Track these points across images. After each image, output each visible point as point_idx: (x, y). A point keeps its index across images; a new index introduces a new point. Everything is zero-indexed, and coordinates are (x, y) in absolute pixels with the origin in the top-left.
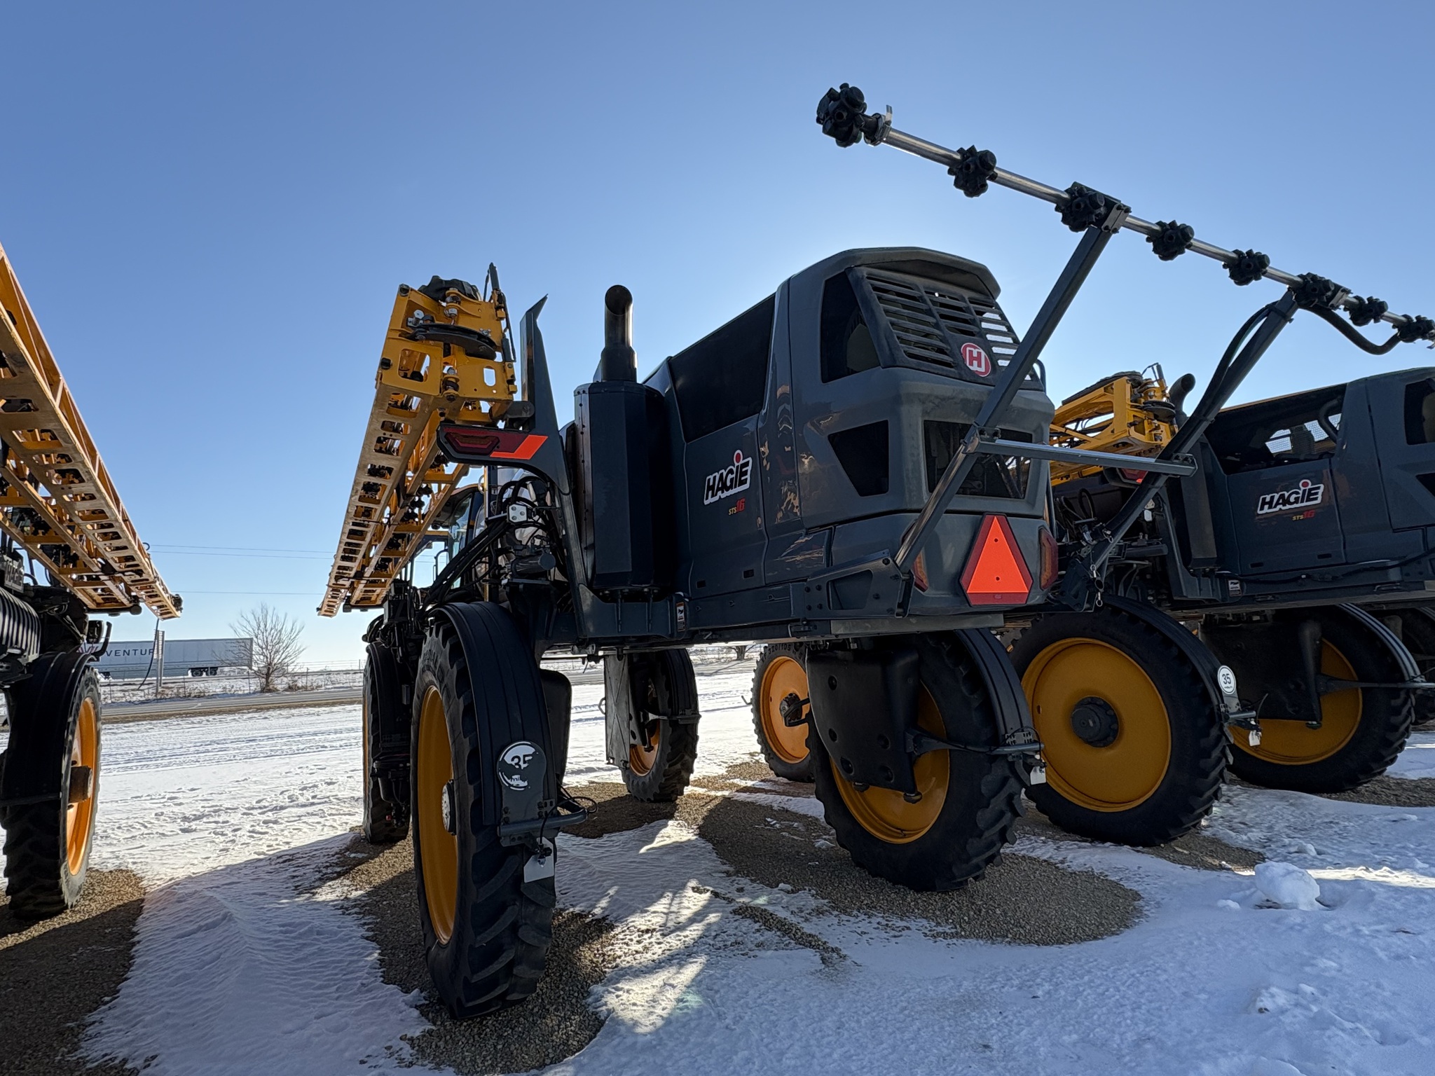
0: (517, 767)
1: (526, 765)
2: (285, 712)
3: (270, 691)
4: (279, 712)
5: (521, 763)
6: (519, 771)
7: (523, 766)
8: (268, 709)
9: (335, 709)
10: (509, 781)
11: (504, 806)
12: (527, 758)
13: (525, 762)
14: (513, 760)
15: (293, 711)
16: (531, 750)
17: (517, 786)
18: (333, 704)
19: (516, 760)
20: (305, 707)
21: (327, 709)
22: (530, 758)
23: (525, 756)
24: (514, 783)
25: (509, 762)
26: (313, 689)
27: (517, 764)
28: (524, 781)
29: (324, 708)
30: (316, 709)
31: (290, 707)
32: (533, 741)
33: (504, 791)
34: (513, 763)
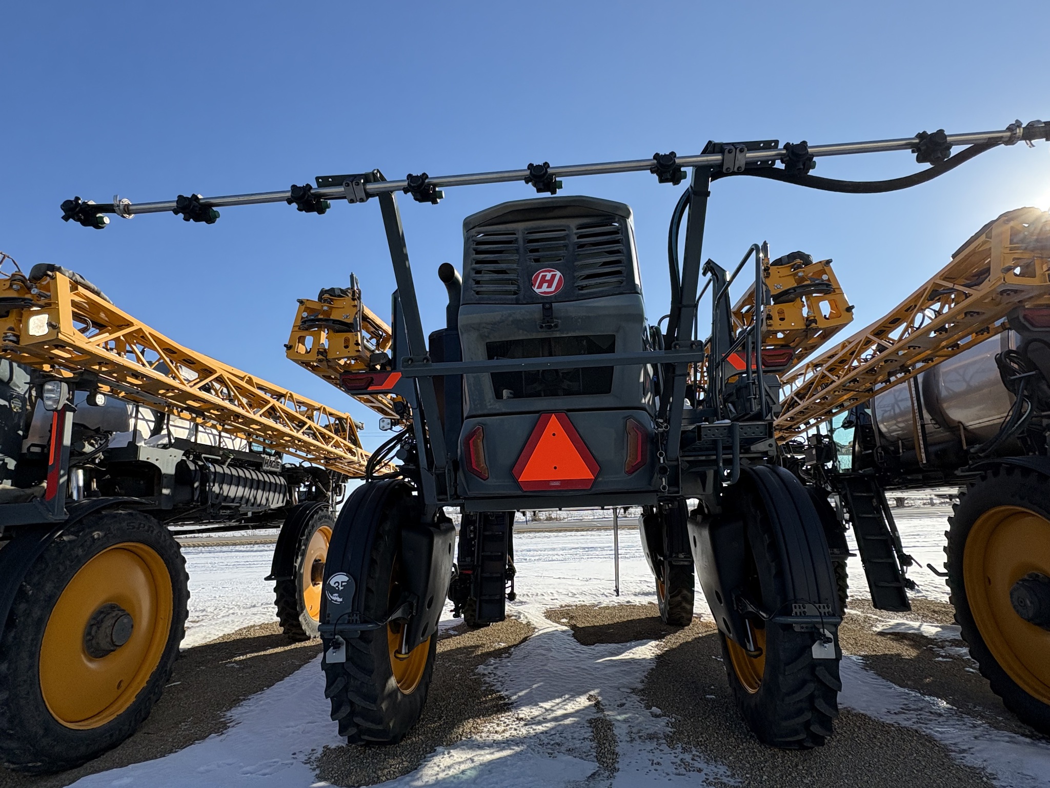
0: (337, 588)
1: (342, 588)
2: (532, 535)
3: (536, 520)
4: (529, 534)
5: (340, 586)
6: (338, 591)
7: (341, 588)
8: (524, 532)
9: (560, 534)
10: (332, 597)
11: (327, 612)
12: (343, 584)
13: (342, 586)
14: (335, 584)
15: (537, 534)
16: (346, 579)
17: (336, 601)
18: (560, 531)
19: (337, 584)
20: (544, 532)
21: (555, 534)
22: (345, 583)
23: (342, 582)
24: (334, 598)
25: (332, 584)
26: (560, 520)
27: (337, 587)
28: (340, 598)
29: (554, 533)
30: (549, 534)
31: (536, 532)
32: (348, 573)
33: (328, 602)
34: (335, 586)
